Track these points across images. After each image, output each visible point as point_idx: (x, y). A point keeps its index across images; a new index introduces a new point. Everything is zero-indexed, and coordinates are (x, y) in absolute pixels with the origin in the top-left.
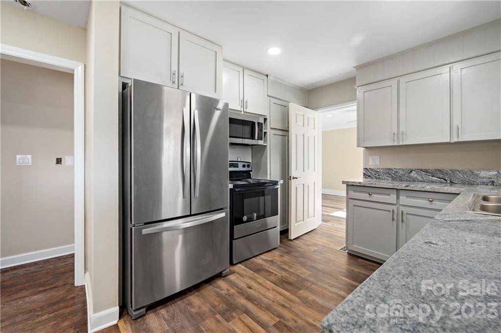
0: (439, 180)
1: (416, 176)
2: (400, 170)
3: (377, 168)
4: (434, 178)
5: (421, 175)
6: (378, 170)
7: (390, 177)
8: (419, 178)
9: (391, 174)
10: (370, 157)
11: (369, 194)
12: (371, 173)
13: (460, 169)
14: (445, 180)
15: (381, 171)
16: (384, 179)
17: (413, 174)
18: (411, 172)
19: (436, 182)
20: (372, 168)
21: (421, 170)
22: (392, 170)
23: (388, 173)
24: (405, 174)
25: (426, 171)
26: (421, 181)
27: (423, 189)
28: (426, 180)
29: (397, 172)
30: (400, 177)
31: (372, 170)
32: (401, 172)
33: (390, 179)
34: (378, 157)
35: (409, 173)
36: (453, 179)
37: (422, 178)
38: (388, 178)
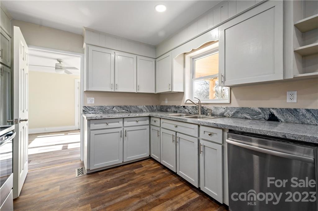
0: (126, 111)
1: (116, 110)
2: (108, 107)
3: (93, 106)
4: (124, 110)
5: (118, 109)
6: (94, 107)
7: (102, 112)
8: (117, 111)
9: (103, 109)
10: (88, 98)
11: (107, 124)
12: (89, 110)
13: (133, 105)
14: (128, 111)
15: (96, 108)
16: (98, 113)
17: (115, 109)
18: (114, 107)
19: (124, 112)
20: (90, 106)
21: (118, 106)
22: (103, 107)
23: (101, 109)
24: (110, 109)
25: (120, 107)
26: (118, 113)
27: (135, 116)
28: (120, 112)
29: (106, 108)
30: (108, 111)
31: (89, 107)
32: (108, 108)
33: (102, 113)
34: (94, 98)
35: (112, 108)
36: (131, 110)
37: (119, 111)
38: (101, 112)
